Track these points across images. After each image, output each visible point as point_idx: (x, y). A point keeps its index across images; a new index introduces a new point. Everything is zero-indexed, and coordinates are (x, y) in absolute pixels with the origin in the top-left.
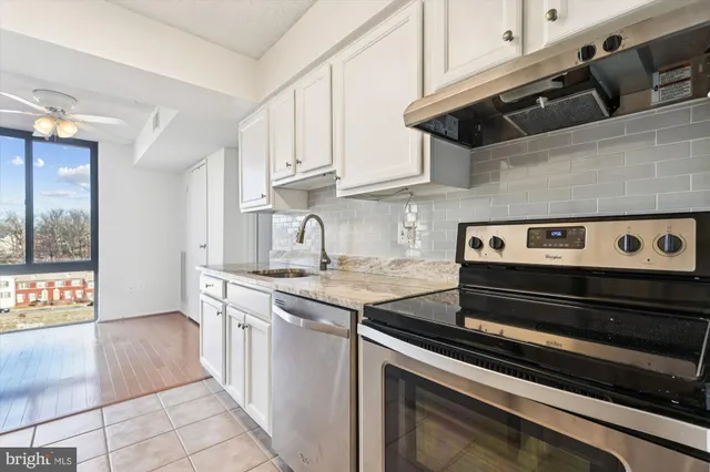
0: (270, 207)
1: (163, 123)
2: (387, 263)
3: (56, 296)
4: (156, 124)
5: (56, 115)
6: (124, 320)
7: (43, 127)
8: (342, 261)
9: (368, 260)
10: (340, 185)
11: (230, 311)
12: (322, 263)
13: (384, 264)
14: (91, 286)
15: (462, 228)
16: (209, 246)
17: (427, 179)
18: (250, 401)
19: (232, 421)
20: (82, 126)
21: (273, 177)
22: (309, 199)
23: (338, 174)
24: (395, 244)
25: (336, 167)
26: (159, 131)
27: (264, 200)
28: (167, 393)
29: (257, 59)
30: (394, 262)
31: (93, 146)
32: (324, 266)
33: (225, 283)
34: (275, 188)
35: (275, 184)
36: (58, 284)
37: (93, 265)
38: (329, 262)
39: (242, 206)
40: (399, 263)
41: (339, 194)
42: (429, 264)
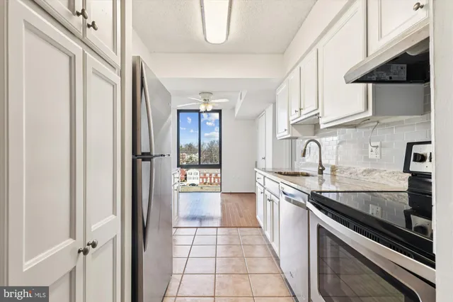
0: (289, 136)
1: (243, 97)
2: (361, 171)
3: (212, 181)
4: (241, 99)
5: (206, 101)
6: (231, 193)
7: (202, 108)
8: (333, 169)
9: (349, 168)
10: (322, 121)
11: (266, 192)
12: (319, 170)
13: (358, 172)
14: (219, 175)
15: (410, 146)
16: (266, 158)
17: (370, 113)
18: (273, 241)
19: (267, 250)
20: (215, 105)
21: (291, 119)
22: (315, 129)
23: (320, 115)
24: (367, 158)
25: (319, 111)
26: (242, 101)
27: (286, 133)
28: (242, 229)
29: (283, 53)
30: (365, 171)
31: (220, 111)
32: (321, 172)
33: (265, 177)
34: (292, 125)
35: (292, 122)
36: (213, 175)
37: (219, 166)
38: (324, 169)
39: (277, 136)
40: (369, 172)
41: (322, 127)
42: (390, 173)
